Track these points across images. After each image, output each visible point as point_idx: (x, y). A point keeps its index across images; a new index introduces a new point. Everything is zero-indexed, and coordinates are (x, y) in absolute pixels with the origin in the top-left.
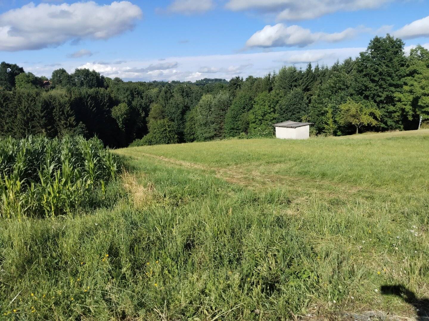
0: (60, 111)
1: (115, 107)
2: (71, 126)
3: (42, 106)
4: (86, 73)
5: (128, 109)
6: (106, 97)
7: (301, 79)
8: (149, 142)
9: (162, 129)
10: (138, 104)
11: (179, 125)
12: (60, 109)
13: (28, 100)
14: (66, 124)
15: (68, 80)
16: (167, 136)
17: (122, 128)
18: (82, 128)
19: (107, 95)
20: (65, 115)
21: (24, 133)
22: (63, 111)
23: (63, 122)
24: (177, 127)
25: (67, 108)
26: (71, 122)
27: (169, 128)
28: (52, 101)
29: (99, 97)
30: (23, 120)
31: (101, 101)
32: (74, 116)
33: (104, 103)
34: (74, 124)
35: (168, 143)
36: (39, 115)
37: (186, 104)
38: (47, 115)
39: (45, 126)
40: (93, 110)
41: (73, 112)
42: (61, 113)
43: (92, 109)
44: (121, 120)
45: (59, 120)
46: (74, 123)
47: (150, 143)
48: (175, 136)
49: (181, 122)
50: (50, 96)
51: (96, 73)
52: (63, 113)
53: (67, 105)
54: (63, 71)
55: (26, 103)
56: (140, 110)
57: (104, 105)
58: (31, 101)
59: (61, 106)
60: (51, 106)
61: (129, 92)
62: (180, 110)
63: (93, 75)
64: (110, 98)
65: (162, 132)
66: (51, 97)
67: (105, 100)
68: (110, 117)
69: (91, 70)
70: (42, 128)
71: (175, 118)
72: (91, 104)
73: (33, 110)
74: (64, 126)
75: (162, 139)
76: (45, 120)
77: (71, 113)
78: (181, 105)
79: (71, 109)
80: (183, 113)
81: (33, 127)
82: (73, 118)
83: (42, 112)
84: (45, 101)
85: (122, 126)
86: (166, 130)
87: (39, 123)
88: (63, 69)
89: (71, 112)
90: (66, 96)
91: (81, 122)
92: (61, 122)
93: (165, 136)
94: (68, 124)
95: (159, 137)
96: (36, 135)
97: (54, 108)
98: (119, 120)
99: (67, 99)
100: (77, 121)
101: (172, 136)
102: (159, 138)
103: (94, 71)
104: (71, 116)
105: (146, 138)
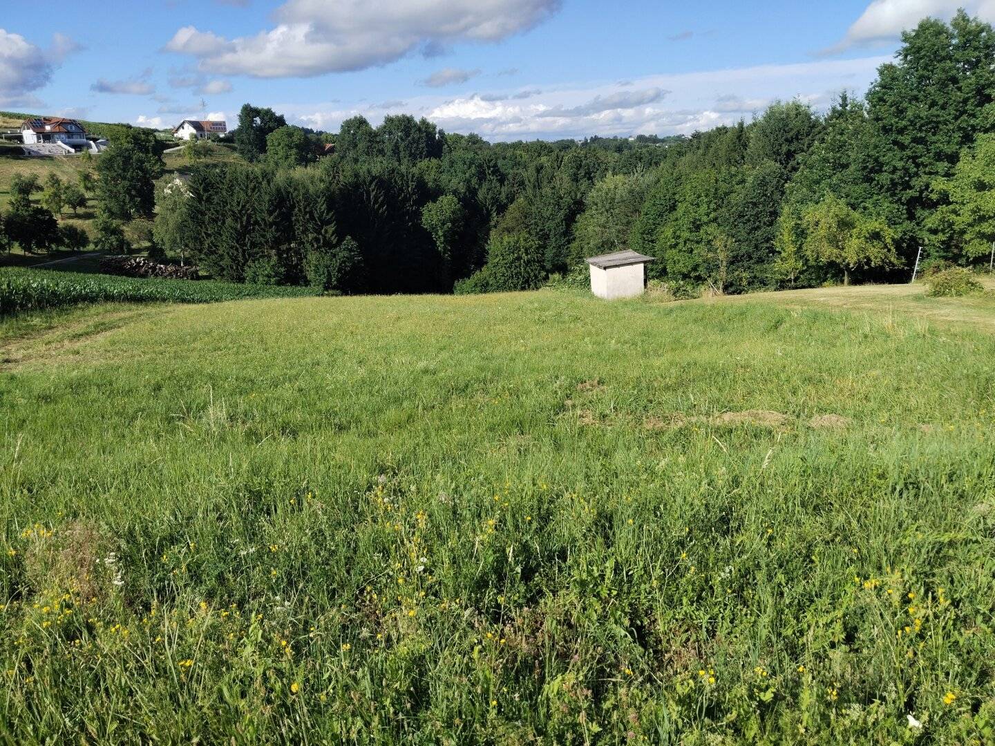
0: (306, 213)
1: (430, 205)
2: (328, 245)
3: (270, 200)
4: (406, 124)
5: (459, 210)
6: (412, 181)
7: (808, 135)
8: (483, 285)
9: (511, 257)
10: (489, 197)
11: (559, 247)
12: (305, 208)
13: (247, 187)
14: (317, 240)
15: (370, 141)
16: (520, 273)
17: (444, 253)
18: (351, 250)
19: (413, 176)
20: (316, 221)
21: (236, 257)
22: (311, 213)
23: (311, 236)
24: (554, 251)
25: (322, 206)
26: (328, 236)
27: (527, 254)
28: (292, 190)
29: (396, 182)
30: (236, 229)
31: (401, 190)
32: (333, 225)
33: (405, 196)
34: (334, 242)
35: (523, 289)
36: (263, 220)
37: (579, 195)
38: (282, 220)
39: (276, 243)
40: (381, 211)
41: (332, 217)
42: (308, 216)
43: (379, 208)
44: (440, 233)
45: (303, 232)
46: (334, 240)
47: (485, 288)
48: (539, 273)
49: (563, 240)
50: (288, 179)
51: (428, 124)
52: (312, 218)
53: (321, 200)
54: (361, 122)
55: (242, 195)
56: (492, 210)
57: (406, 200)
58: (253, 190)
59: (309, 200)
60: (289, 201)
61: (473, 169)
62: (562, 211)
63: (419, 130)
64: (421, 184)
65: (512, 263)
66: (290, 183)
67: (410, 189)
68: (418, 228)
69: (417, 119)
70: (272, 248)
71: (550, 231)
72: (376, 198)
73: (254, 209)
74: (313, 246)
75: (510, 281)
76: (277, 231)
77: (328, 217)
78: (567, 199)
79: (329, 209)
80: (570, 219)
81: (253, 245)
82: (331, 228)
83: (270, 213)
84: (278, 190)
85: (445, 248)
86: (519, 258)
87: (263, 236)
88: (361, 117)
89: (327, 214)
90: (322, 180)
91: (349, 237)
92: (307, 236)
93: (516, 274)
94: (322, 241)
95: (503, 276)
96: (256, 262)
97: (293, 207)
98: (437, 234)
99: (322, 186)
100: (341, 235)
101: (532, 274)
102: (503, 278)
103: (424, 122)
104: (328, 223)
105: (477, 276)
